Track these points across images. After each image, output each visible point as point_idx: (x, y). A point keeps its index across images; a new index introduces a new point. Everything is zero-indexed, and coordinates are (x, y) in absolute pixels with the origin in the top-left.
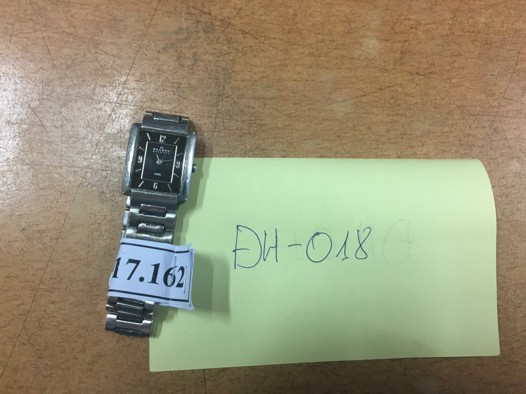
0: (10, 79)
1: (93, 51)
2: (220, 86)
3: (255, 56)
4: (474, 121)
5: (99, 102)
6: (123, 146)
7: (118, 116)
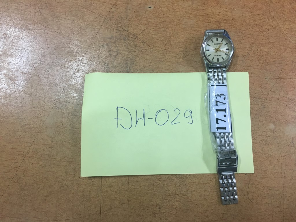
0: (26, 51)
1: (68, 42)
2: (128, 67)
3: (147, 55)
4: (253, 101)
5: (68, 68)
6: (76, 91)
7: (76, 76)
